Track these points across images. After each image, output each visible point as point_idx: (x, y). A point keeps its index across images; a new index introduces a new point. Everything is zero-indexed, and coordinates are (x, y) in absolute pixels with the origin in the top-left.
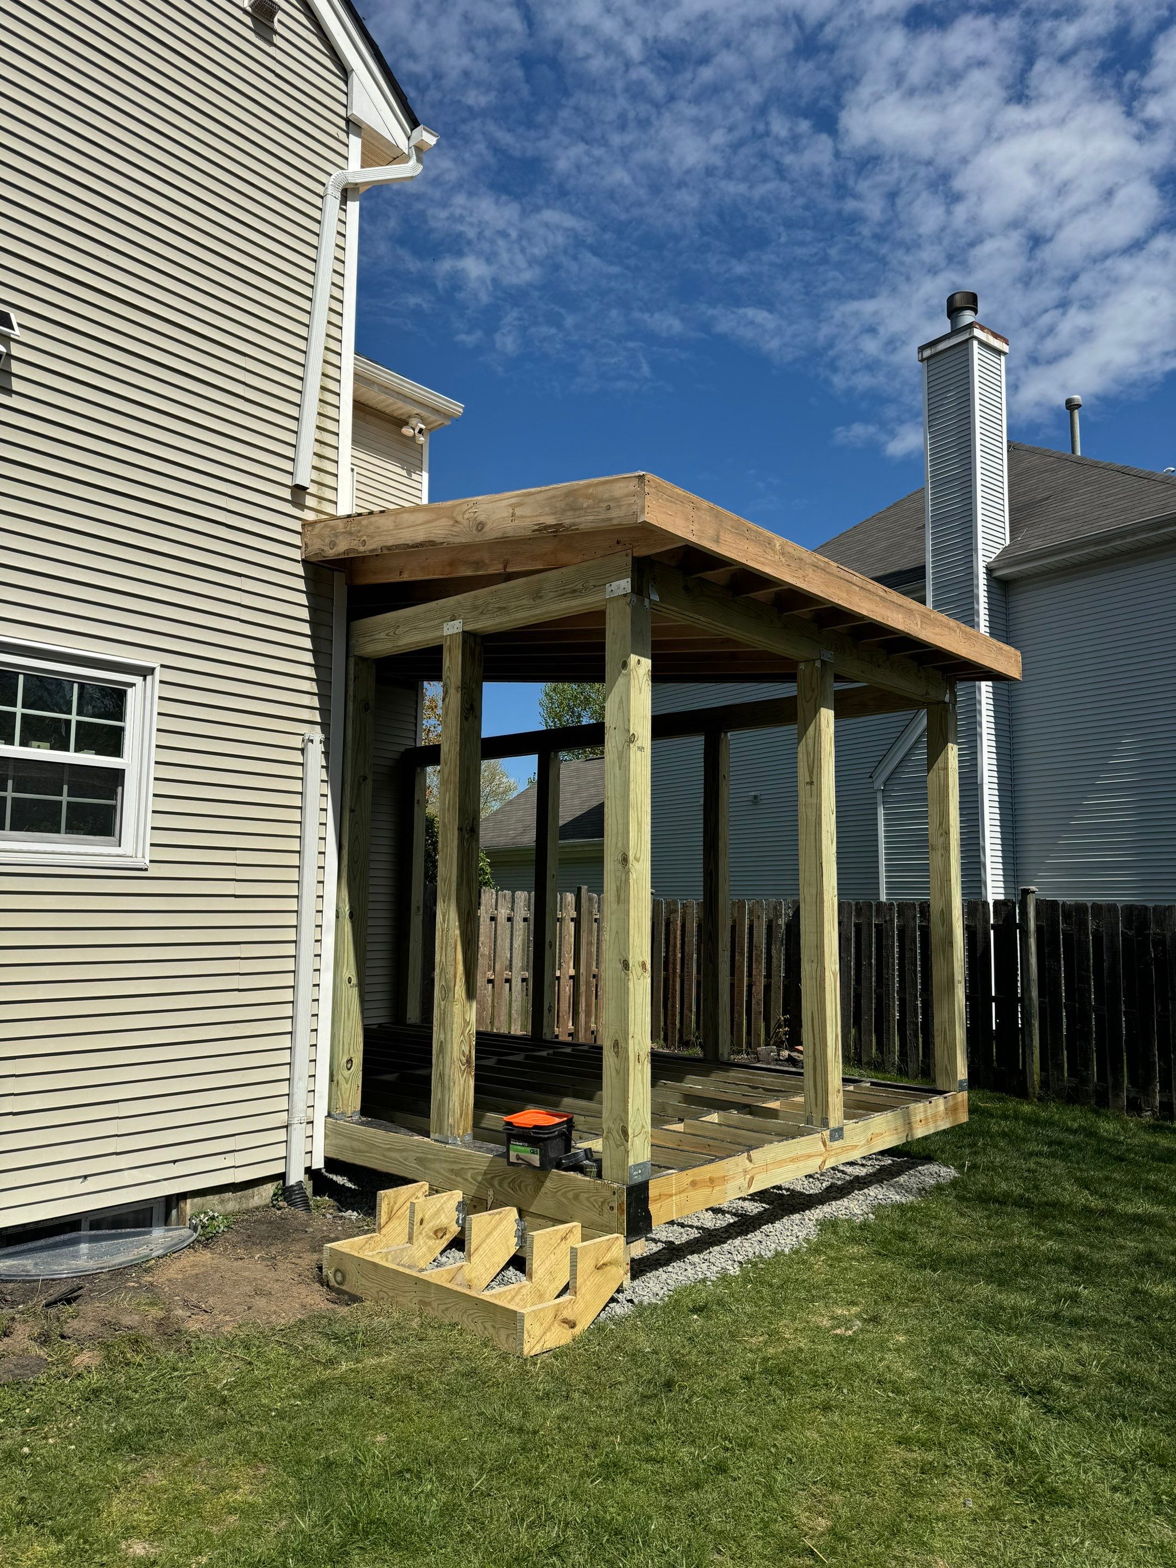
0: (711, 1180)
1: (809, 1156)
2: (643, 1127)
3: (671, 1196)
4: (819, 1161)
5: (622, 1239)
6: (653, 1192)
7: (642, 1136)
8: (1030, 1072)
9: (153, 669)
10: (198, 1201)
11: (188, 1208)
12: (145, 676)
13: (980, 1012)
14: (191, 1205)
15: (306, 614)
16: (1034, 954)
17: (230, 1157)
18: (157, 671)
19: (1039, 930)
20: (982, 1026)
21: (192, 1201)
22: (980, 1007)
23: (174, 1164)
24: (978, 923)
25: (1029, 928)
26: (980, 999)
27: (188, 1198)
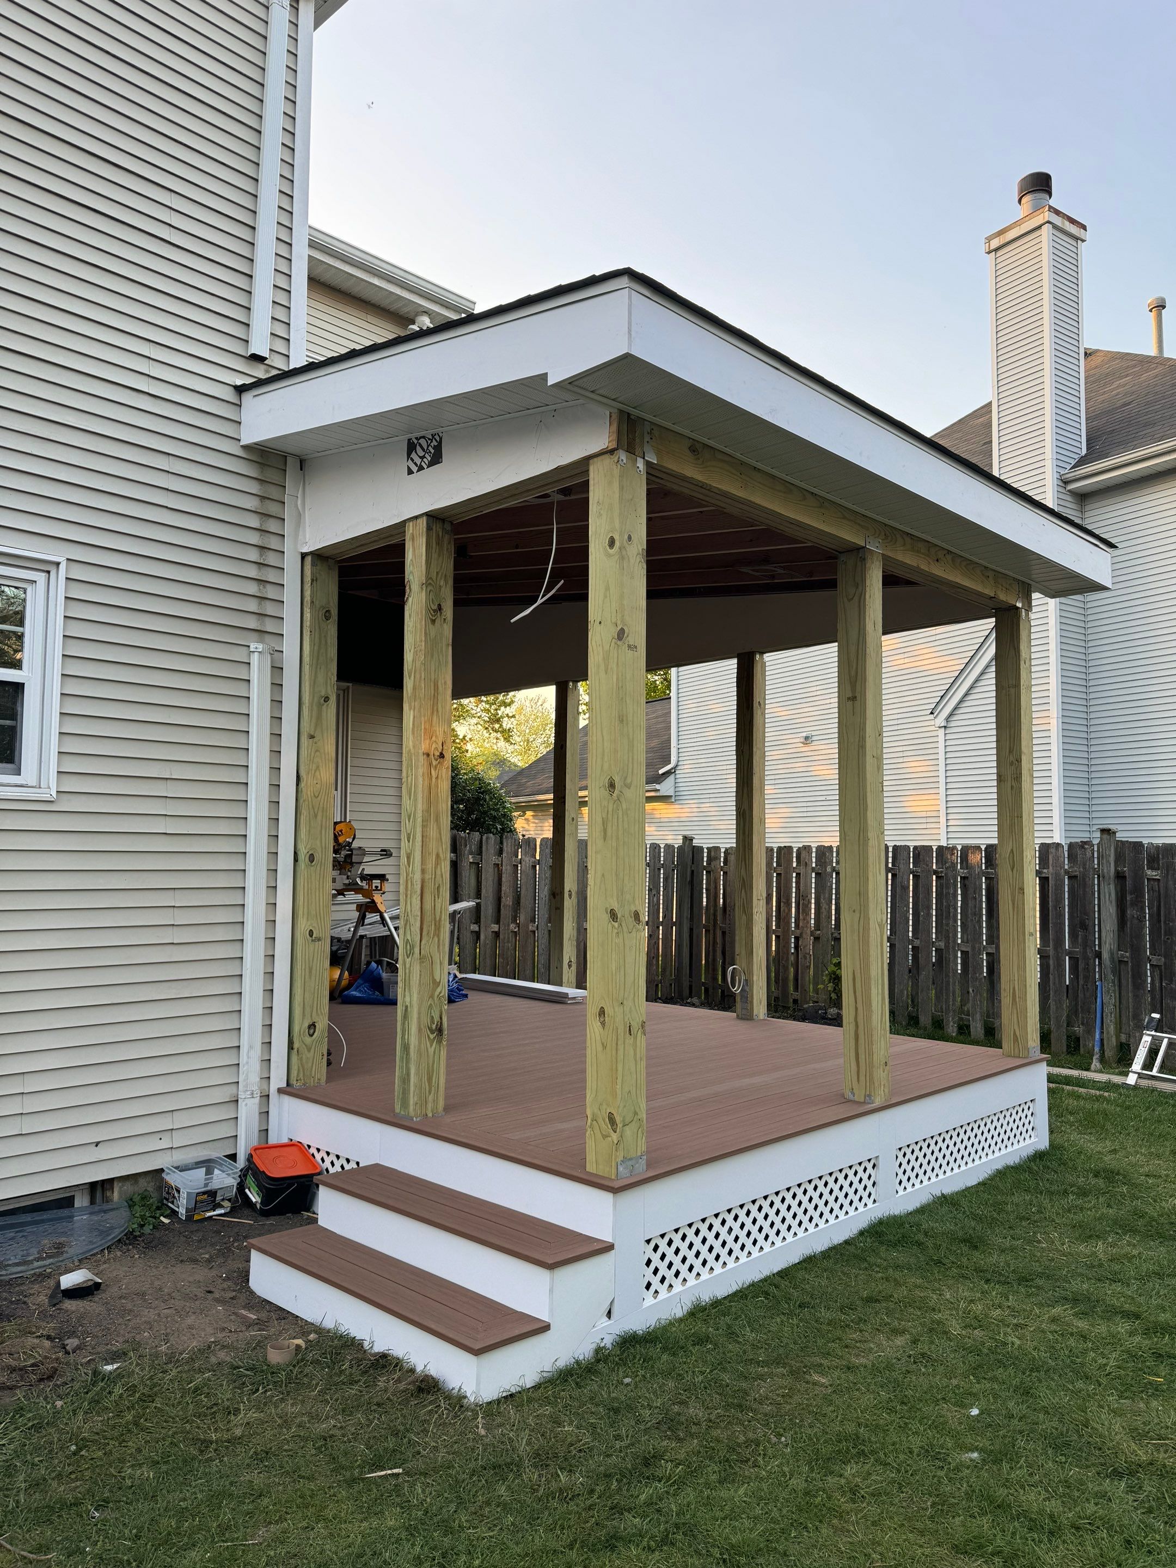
2: (636, 1113)
8: (1108, 1033)
9: (58, 564)
10: (128, 1187)
11: (116, 1195)
12: (48, 572)
13: (1052, 967)
14: (120, 1193)
15: (251, 503)
16: (1114, 903)
17: (166, 1137)
18: (63, 567)
19: (1120, 877)
20: (1054, 983)
21: (120, 1188)
22: (1051, 962)
23: (97, 1146)
24: (1051, 868)
25: (1109, 872)
26: (1051, 953)
27: (115, 1184)
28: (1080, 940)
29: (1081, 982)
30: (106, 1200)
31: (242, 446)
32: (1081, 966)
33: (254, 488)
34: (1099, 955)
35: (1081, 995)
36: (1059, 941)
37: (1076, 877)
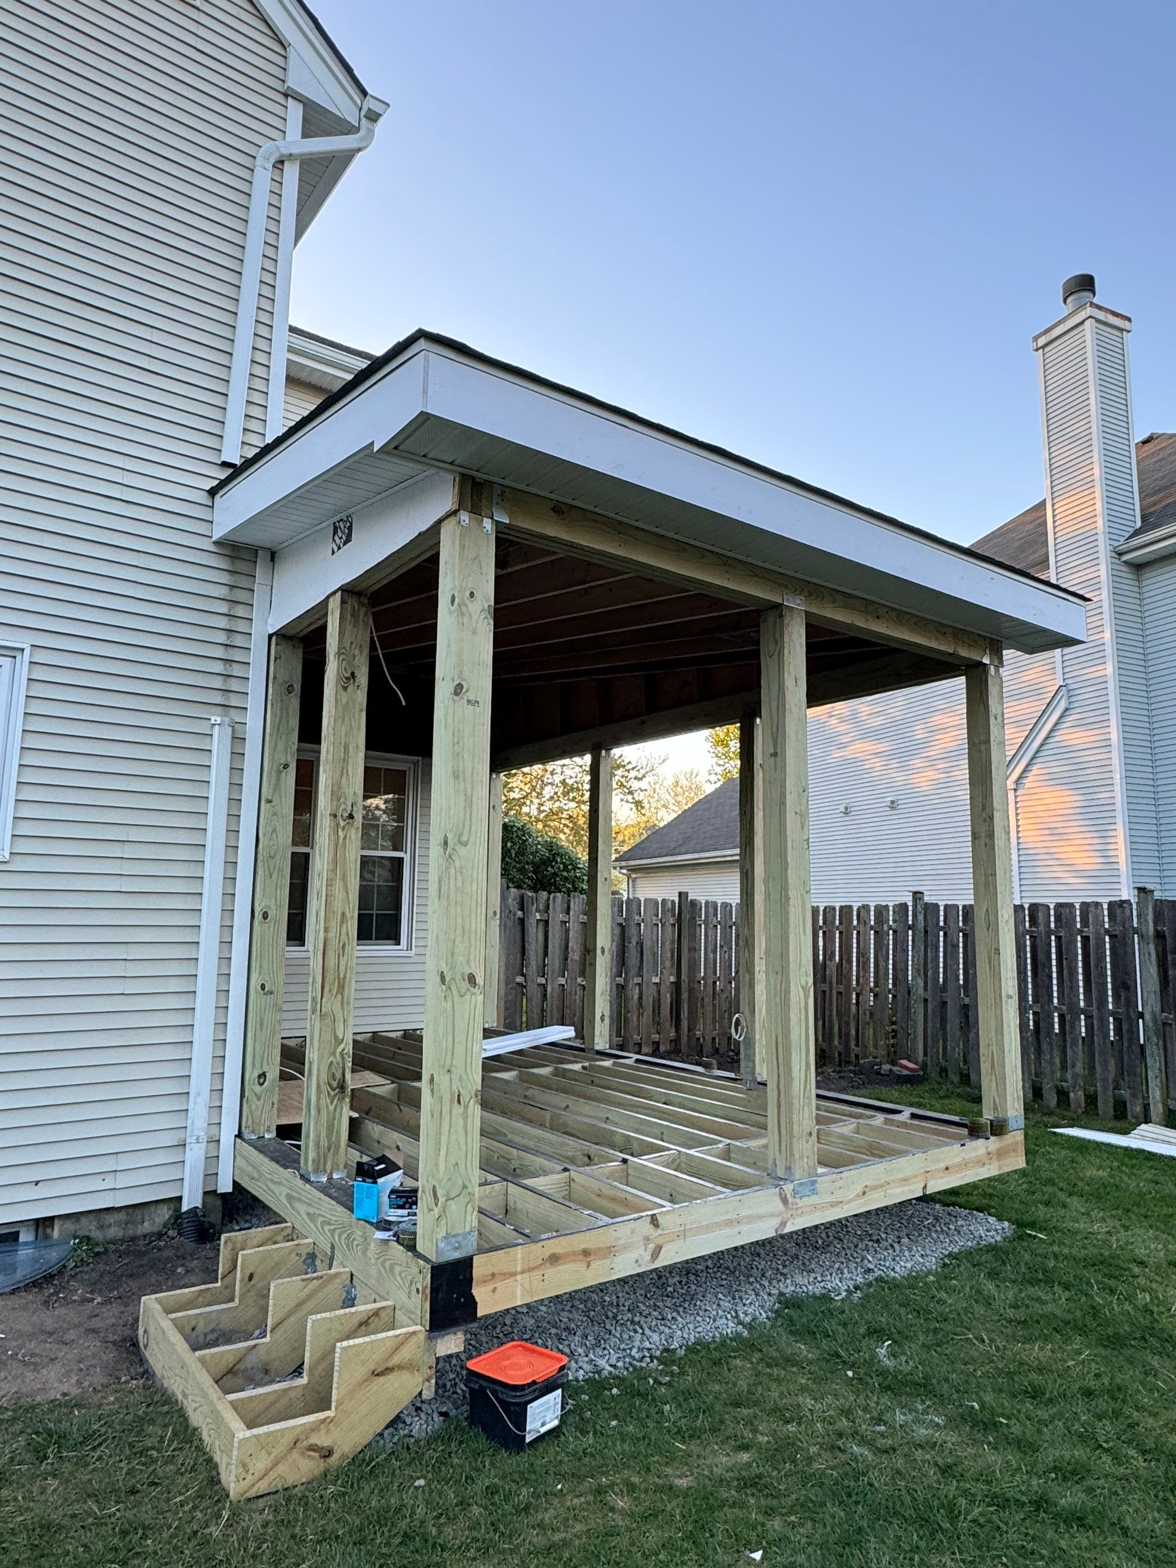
0: (586, 1253)
1: (760, 1217)
2: (465, 1187)
3: (514, 1274)
4: (776, 1222)
5: (422, 1336)
6: (477, 1272)
7: (463, 1199)
8: (1154, 1098)
9: (23, 650)
10: (70, 1226)
11: (56, 1234)
12: (15, 657)
13: (1096, 1028)
14: (60, 1230)
15: (222, 592)
16: (1154, 963)
17: (109, 1178)
18: (27, 652)
19: (1159, 936)
20: (1099, 1045)
21: (61, 1226)
22: (1095, 1022)
23: (36, 1184)
24: (1091, 926)
25: (1148, 932)
26: (1095, 1013)
27: (56, 1221)
28: (1123, 1001)
29: (1126, 1044)
30: (47, 1237)
31: (214, 542)
32: (1125, 1027)
33: (225, 578)
34: (1141, 1015)
35: (1126, 1058)
36: (1103, 1002)
37: (1116, 936)
